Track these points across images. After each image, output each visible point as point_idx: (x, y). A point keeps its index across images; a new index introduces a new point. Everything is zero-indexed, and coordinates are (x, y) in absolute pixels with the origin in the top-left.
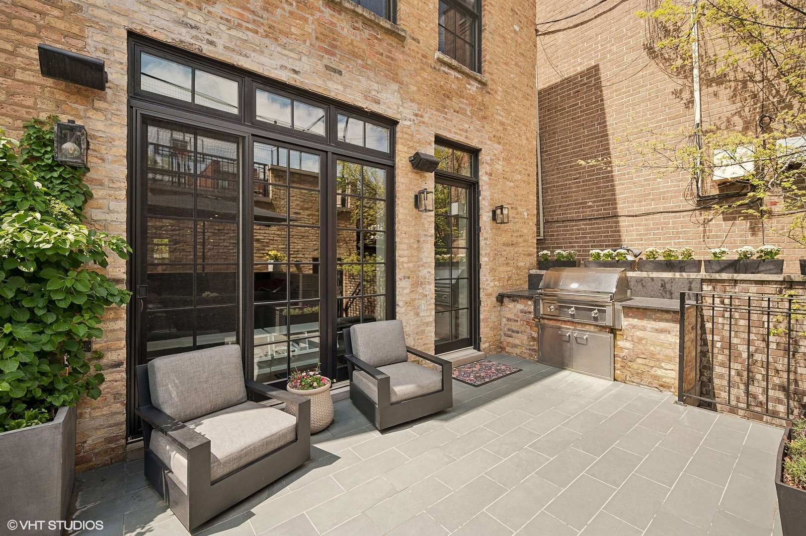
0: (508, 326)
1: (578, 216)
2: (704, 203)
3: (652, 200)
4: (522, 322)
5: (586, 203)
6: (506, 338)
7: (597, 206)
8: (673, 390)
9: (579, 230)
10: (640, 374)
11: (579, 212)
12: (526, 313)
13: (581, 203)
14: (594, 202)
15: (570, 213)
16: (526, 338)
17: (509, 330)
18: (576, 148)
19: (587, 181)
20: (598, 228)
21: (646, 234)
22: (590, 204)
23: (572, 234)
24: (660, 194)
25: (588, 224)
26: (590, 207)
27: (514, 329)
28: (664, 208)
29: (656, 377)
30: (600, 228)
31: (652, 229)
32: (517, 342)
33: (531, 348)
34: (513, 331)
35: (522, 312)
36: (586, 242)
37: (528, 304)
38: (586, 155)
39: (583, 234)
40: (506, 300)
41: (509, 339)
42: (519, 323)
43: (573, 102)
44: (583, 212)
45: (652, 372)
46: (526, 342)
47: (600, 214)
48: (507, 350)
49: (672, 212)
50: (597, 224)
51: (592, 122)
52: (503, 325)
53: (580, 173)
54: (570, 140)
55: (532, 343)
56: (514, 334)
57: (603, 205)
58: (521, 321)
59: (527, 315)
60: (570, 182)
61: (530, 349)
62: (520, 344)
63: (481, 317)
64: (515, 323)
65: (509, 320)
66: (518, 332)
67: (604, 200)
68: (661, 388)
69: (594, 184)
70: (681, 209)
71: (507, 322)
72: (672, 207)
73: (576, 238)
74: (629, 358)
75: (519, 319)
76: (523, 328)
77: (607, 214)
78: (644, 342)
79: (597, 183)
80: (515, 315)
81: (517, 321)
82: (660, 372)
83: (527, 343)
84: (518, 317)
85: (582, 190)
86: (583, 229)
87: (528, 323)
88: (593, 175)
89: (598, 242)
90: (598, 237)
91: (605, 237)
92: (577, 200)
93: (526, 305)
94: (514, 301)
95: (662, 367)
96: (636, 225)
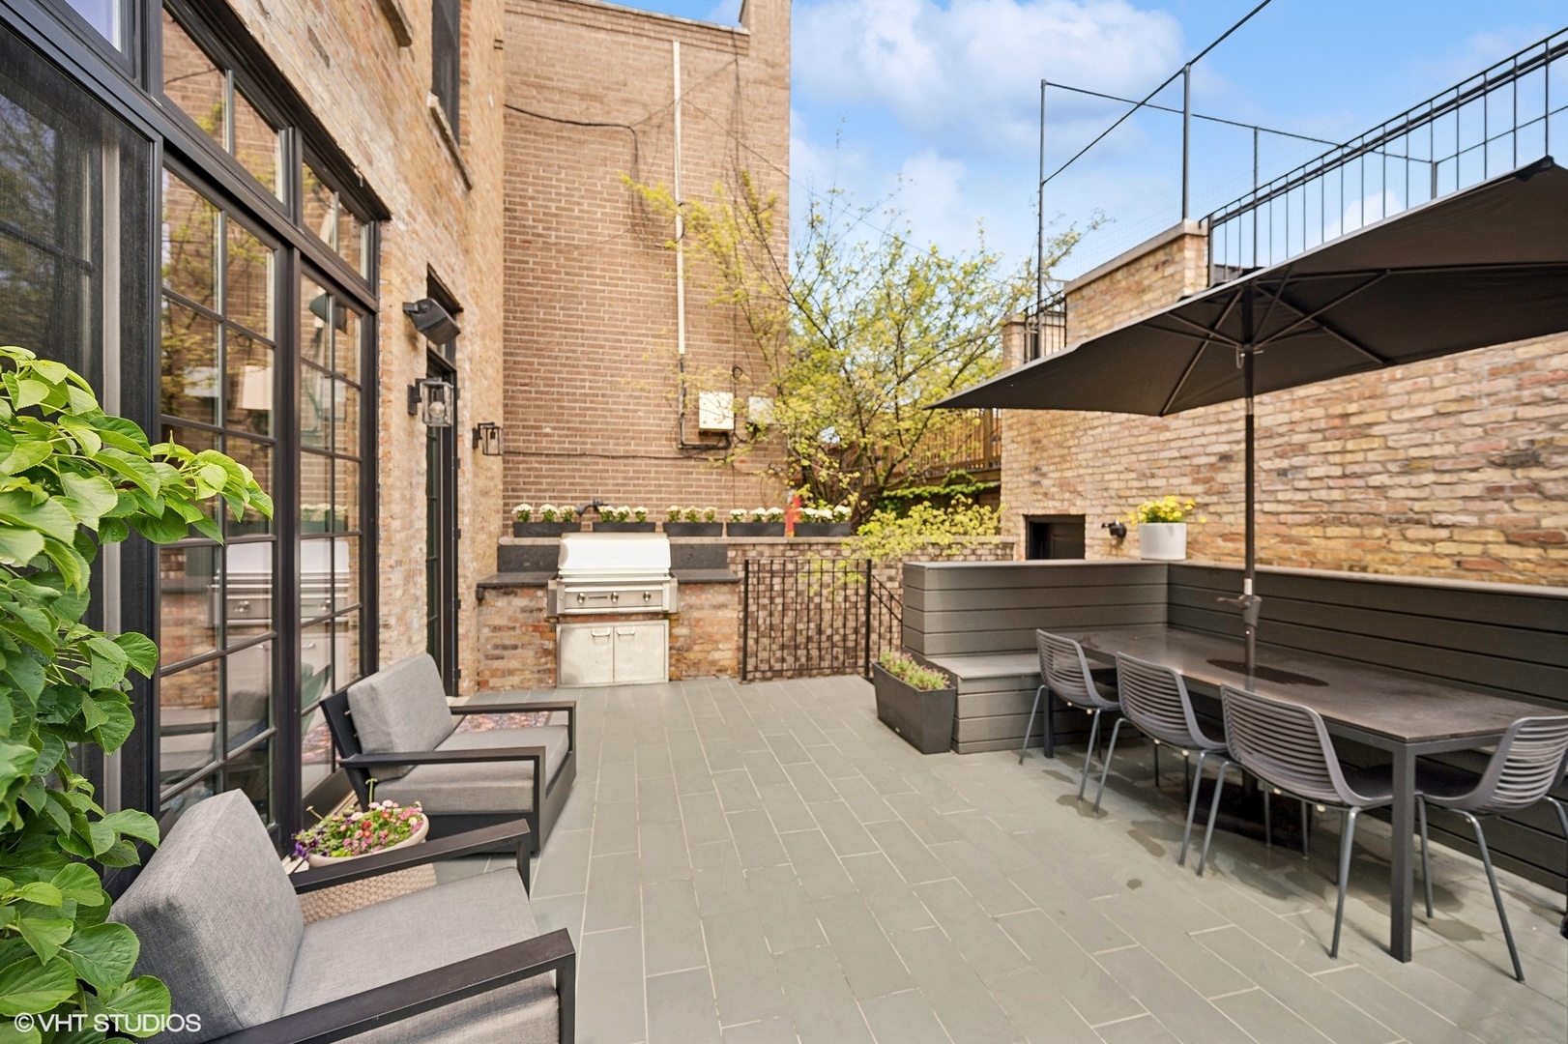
0: (498, 641)
1: (527, 448)
2: (687, 451)
3: (633, 438)
4: (524, 629)
5: (540, 427)
6: (490, 662)
7: (559, 436)
8: (729, 672)
9: (529, 469)
10: (696, 664)
11: (529, 441)
12: (532, 611)
13: (533, 427)
14: (554, 428)
15: (514, 441)
16: (532, 653)
17: (496, 647)
18: (523, 333)
19: (542, 393)
20: (560, 470)
21: (624, 485)
22: (548, 430)
23: (517, 476)
24: (641, 432)
25: (545, 463)
26: (547, 435)
27: (507, 642)
28: (646, 451)
29: (713, 663)
30: (564, 470)
31: (632, 478)
32: (514, 664)
33: (541, 668)
34: (505, 648)
35: (524, 610)
36: (540, 491)
37: (537, 597)
38: (541, 350)
39: (535, 477)
40: (489, 595)
41: (498, 664)
42: (518, 632)
43: (519, 254)
44: (536, 442)
45: (710, 658)
46: (531, 661)
47: (563, 449)
48: (491, 684)
49: (655, 458)
50: (559, 463)
51: (551, 301)
52: (482, 640)
53: (531, 377)
54: (514, 318)
55: (543, 660)
56: (506, 653)
57: (567, 436)
58: (521, 626)
59: (535, 614)
60: (515, 388)
61: (539, 672)
62: (519, 666)
63: (461, 630)
64: (512, 633)
65: (496, 629)
66: (515, 647)
67: (569, 429)
68: (718, 674)
69: (553, 400)
70: (664, 456)
71: (491, 634)
72: (654, 452)
73: (524, 483)
74: (685, 647)
75: (518, 625)
76: (526, 639)
77: (573, 450)
78: (701, 623)
79: (558, 400)
80: (510, 618)
81: (514, 628)
82: (716, 655)
83: (534, 661)
84: (516, 621)
85: (536, 406)
86: (536, 469)
87: (536, 628)
88: (553, 386)
89: (559, 491)
90: (560, 484)
91: (570, 484)
92: (526, 420)
93: (533, 598)
94: (506, 594)
95: (719, 649)
96: (613, 471)
